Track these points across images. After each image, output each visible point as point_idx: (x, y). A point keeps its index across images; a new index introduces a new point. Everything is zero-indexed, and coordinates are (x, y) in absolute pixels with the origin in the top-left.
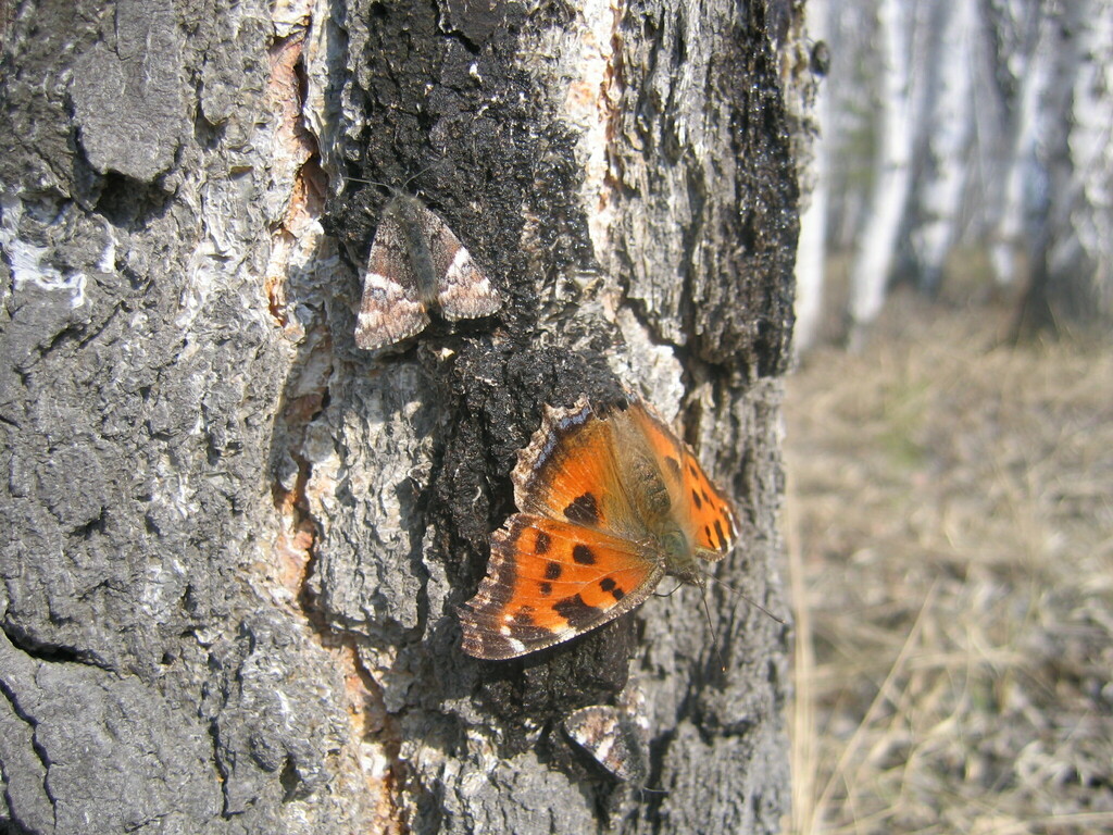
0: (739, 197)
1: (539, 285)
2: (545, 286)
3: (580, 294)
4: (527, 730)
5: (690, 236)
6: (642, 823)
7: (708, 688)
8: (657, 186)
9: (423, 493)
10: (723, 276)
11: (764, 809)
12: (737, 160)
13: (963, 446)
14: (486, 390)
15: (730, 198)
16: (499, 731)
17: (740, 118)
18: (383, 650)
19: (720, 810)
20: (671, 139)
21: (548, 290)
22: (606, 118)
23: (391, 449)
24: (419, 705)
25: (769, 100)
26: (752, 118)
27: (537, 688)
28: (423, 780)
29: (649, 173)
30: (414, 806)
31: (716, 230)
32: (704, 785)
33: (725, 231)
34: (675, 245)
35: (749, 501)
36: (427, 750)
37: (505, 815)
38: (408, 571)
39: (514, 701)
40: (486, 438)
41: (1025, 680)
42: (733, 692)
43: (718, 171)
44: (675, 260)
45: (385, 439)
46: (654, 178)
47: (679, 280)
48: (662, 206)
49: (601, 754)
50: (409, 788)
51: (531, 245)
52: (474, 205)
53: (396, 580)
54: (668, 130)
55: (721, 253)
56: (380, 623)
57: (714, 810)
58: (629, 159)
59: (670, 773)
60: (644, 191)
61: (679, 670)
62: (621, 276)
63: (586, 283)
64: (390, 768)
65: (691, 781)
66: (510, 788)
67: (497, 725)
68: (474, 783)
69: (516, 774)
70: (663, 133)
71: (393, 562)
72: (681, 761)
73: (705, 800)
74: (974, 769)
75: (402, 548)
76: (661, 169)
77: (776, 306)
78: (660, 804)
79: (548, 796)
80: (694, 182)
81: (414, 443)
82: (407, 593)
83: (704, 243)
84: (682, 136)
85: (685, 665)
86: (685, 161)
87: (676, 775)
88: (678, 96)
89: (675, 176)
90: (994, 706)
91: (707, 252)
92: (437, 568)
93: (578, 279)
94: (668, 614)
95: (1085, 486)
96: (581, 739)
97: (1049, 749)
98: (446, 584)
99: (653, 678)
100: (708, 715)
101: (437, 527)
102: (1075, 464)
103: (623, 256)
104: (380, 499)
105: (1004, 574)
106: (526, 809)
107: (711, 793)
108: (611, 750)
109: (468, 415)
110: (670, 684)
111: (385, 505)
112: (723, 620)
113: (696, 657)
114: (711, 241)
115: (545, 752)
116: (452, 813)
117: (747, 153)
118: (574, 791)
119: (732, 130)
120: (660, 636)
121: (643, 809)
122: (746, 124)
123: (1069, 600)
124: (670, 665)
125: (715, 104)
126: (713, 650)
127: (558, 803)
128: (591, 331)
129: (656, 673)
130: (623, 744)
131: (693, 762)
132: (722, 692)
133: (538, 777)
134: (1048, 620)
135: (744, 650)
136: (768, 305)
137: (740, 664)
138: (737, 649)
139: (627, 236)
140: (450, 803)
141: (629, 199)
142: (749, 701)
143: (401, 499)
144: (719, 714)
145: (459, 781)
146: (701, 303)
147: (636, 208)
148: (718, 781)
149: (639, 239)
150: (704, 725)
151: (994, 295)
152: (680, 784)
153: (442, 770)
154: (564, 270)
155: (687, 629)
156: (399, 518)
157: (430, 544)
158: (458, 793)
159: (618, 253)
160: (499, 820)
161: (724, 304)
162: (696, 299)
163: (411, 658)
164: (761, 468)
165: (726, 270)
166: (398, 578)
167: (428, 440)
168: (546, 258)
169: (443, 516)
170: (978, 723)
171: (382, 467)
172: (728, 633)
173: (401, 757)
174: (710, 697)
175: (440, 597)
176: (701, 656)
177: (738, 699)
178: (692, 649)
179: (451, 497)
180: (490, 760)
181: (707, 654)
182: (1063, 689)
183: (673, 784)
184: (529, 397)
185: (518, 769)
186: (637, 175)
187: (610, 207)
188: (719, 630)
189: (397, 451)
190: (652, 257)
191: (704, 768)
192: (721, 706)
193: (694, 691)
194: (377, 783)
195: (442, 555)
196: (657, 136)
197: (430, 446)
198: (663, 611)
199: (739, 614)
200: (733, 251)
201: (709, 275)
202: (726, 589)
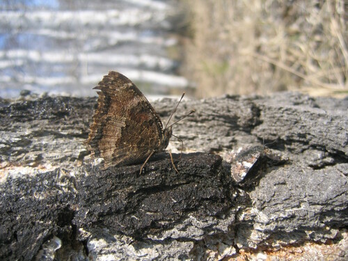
0: (47, 118)
1: (60, 192)
2: (62, 190)
3: (66, 177)
4: (238, 196)
5: (59, 136)
6: (292, 147)
7: (238, 123)
8: (38, 148)
9: (136, 239)
10: (74, 123)
11: (300, 101)
12: (35, 119)
13: (222, 50)
14: (90, 214)
15: (46, 122)
16: (239, 207)
17: (19, 119)
18: (208, 255)
19: (286, 116)
20: (19, 143)
21: (63, 189)
22: (13, 167)
23: (121, 251)
24: (233, 240)
25: (14, 109)
26: (20, 114)
27: (216, 193)
28: (265, 238)
29: (33, 151)
30: (278, 242)
31: (56, 126)
32: (275, 123)
33: (57, 123)
34: (61, 141)
35: (170, 111)
36: (252, 237)
37: (277, 204)
38: (169, 246)
39: (223, 201)
40: (110, 214)
41: (288, 24)
42: (239, 114)
43: (35, 126)
44: (67, 140)
45: (117, 254)
46: (35, 149)
47: (75, 139)
48: (46, 146)
49: (249, 165)
50: (270, 243)
51: (45, 196)
52: (18, 218)
53: (173, 250)
54: (17, 144)
55: (65, 124)
56: (194, 257)
57: (285, 119)
58: (26, 158)
59: (270, 136)
60: (40, 152)
61: (234, 134)
62: (71, 160)
63: (62, 174)
64: (263, 251)
65: (274, 128)
66: (264, 202)
67: (236, 208)
68: (263, 217)
69: (258, 200)
70: (18, 146)
71: (166, 251)
72: (265, 132)
73: (281, 122)
74: (317, 38)
75: (160, 248)
76: (31, 147)
77: (89, 104)
78: (283, 140)
79: (269, 186)
80: (39, 134)
81: (118, 242)
82: (178, 246)
83: (60, 130)
84: (18, 139)
85: (232, 133)
86: (31, 138)
87: (271, 134)
88: (4, 141)
89: (36, 141)
90: (297, 34)
91: (63, 129)
92: (166, 234)
93: (60, 177)
94: (209, 140)
95: (231, 13)
96: (244, 174)
97: (309, 15)
98: (173, 230)
99: (236, 145)
100: (249, 123)
101: (147, 234)
102: (225, 16)
103: (62, 160)
104: (141, 257)
105: (258, 34)
106: (274, 195)
107: (278, 120)
108: (248, 162)
109: (101, 221)
110: (238, 138)
111: (143, 254)
112: (213, 119)
113: (228, 128)
114: (59, 128)
115: (250, 188)
116: (276, 227)
117: (32, 116)
118: (268, 176)
119: (24, 122)
120: (218, 142)
121: (287, 146)
122: (22, 117)
123: (264, 14)
124: (230, 138)
125: (12, 127)
126: (225, 122)
127: (272, 182)
128: (83, 172)
129: (233, 144)
130: (246, 157)
131: (267, 128)
132: (239, 118)
133: (260, 190)
134: (270, 19)
135: (223, 110)
136: (88, 107)
137: (229, 111)
138: (224, 113)
139: (54, 159)
140: (272, 227)
141: (43, 158)
142: (243, 107)
143: (141, 248)
144: (248, 118)
145: (262, 224)
146: (83, 131)
147: (45, 155)
148: (274, 117)
149: (57, 154)
150: (254, 124)
151: (180, 44)
152: (275, 132)
153: (259, 231)
154: (56, 182)
155: (216, 132)
156: (149, 249)
157: (156, 237)
158: (268, 224)
159: (61, 162)
160: (279, 206)
161: (83, 122)
162: (81, 133)
163: (210, 244)
164: (159, 107)
165: (72, 122)
166: (172, 249)
167: (116, 237)
168: (50, 190)
169: (143, 232)
170: (303, 38)
171: (128, 255)
172: (217, 116)
173: (255, 247)
174: (241, 122)
175: (179, 232)
176: (228, 126)
177: (242, 111)
178: (225, 130)
179: (133, 228)
180: (253, 211)
181: (227, 124)
182: (291, 13)
183: (275, 135)
184: (93, 197)
185: (256, 199)
186: (33, 155)
187: (45, 165)
188: (218, 120)
189: (121, 249)
190: (64, 149)
191: (268, 123)
192: (245, 118)
193: (241, 129)
194: (269, 257)
195: (160, 232)
196: (19, 148)
197: (118, 236)
198: (208, 142)
199: (210, 113)
200: (65, 120)
201: (72, 128)
202: (201, 118)
